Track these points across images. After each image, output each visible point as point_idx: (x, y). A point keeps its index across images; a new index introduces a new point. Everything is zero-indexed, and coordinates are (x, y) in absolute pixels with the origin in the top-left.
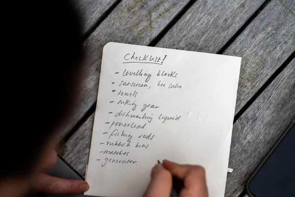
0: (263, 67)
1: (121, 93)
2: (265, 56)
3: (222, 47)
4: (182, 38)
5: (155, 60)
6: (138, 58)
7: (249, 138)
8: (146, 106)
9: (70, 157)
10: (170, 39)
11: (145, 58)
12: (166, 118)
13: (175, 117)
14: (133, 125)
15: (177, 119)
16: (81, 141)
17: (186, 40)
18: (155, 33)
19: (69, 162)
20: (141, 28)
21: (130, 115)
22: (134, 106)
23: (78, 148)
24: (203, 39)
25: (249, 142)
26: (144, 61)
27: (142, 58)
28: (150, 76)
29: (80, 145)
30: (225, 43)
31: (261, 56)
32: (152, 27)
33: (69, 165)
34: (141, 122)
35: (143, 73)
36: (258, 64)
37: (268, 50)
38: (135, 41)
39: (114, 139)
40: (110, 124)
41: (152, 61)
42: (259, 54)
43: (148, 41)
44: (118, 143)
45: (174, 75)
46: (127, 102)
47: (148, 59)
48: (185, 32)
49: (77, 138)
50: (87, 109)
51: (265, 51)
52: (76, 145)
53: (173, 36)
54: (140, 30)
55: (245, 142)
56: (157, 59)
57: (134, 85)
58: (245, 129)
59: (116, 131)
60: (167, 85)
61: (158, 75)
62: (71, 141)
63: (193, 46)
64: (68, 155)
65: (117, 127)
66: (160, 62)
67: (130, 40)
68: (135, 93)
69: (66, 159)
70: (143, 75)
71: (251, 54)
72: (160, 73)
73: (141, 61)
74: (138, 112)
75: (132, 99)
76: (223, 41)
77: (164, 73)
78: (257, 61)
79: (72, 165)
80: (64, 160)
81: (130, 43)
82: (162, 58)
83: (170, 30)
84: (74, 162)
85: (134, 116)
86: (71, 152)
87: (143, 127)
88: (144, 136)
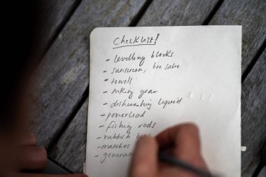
0: (259, 26)
1: (114, 81)
2: (258, 14)
3: (209, 13)
4: (165, 11)
5: (147, 40)
6: (128, 42)
7: (256, 103)
8: (143, 92)
9: (63, 158)
10: (152, 14)
11: (136, 41)
12: (166, 103)
13: (176, 100)
14: (132, 115)
15: (179, 101)
16: (73, 140)
17: (170, 11)
18: (135, 11)
19: (63, 164)
20: (118, 8)
21: (126, 103)
22: (130, 93)
24: (188, 7)
25: (257, 108)
26: (136, 43)
27: (133, 41)
28: (143, 59)
29: (72, 143)
30: (212, 8)
31: (254, 14)
32: (130, 6)
34: (140, 110)
35: (136, 56)
36: (252, 24)
37: (260, 7)
38: (114, 24)
39: (111, 132)
40: (106, 117)
41: (144, 43)
42: (252, 13)
43: (128, 21)
44: (117, 135)
45: (170, 54)
46: (121, 91)
47: (139, 40)
48: (167, 5)
49: (67, 138)
50: (74, 104)
51: (257, 8)
52: (68, 144)
53: (154, 11)
54: (119, 11)
55: (252, 109)
56: (150, 40)
57: (128, 71)
58: (250, 95)
59: (113, 123)
60: (164, 66)
61: (152, 56)
62: (62, 141)
64: (61, 156)
65: (114, 118)
66: (153, 42)
67: (108, 23)
68: (130, 80)
69: (59, 162)
70: (136, 58)
71: (243, 14)
72: (155, 55)
73: (132, 44)
74: (135, 99)
75: (127, 87)
76: (210, 6)
77: (159, 54)
78: (251, 20)
79: (67, 167)
80: (57, 163)
81: (109, 26)
82: (155, 38)
83: (151, 5)
84: (68, 163)
85: (131, 105)
86: (64, 153)
87: (142, 115)
88: (145, 125)
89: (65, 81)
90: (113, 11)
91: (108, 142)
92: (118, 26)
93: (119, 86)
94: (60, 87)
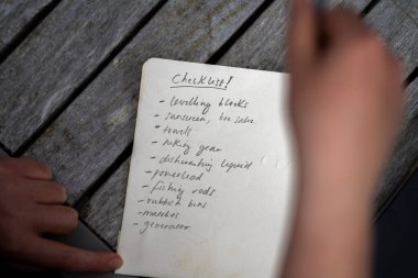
1: (167, 130)
4: (254, 52)
5: (215, 82)
6: (192, 82)
8: (203, 148)
9: (95, 220)
10: (237, 53)
11: (201, 81)
12: (231, 166)
13: (245, 164)
14: (186, 175)
15: (248, 166)
16: (111, 198)
17: (260, 54)
18: (216, 46)
19: (94, 227)
20: (196, 38)
21: (180, 160)
22: (186, 148)
23: (106, 207)
24: (284, 53)
26: (201, 85)
27: (197, 81)
28: (208, 105)
29: (109, 203)
32: (211, 38)
33: (94, 231)
34: (196, 171)
35: (199, 101)
38: (187, 57)
39: (157, 195)
40: (152, 174)
41: (212, 85)
43: (206, 56)
44: (164, 200)
45: (243, 105)
46: (176, 143)
47: (206, 81)
48: (259, 44)
49: (105, 194)
52: (103, 203)
53: (241, 50)
54: (196, 42)
56: (219, 83)
57: (187, 118)
59: (160, 184)
60: (234, 119)
61: (220, 104)
62: (98, 197)
63: (269, 63)
64: (93, 217)
65: (162, 178)
66: (223, 85)
67: (180, 55)
68: (188, 130)
69: (90, 223)
70: (199, 104)
72: (224, 102)
73: (196, 85)
74: (191, 156)
75: (183, 139)
77: (229, 102)
79: (98, 232)
80: (86, 224)
81: (180, 59)
82: (226, 81)
83: (238, 41)
84: (101, 227)
85: (186, 163)
86: (97, 213)
87: (199, 178)
88: (201, 191)
89: (112, 121)
90: (189, 41)
91: (151, 207)
92: (192, 61)
93: (172, 137)
94: (105, 128)
